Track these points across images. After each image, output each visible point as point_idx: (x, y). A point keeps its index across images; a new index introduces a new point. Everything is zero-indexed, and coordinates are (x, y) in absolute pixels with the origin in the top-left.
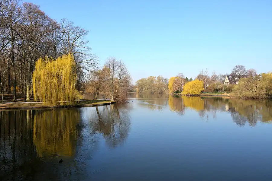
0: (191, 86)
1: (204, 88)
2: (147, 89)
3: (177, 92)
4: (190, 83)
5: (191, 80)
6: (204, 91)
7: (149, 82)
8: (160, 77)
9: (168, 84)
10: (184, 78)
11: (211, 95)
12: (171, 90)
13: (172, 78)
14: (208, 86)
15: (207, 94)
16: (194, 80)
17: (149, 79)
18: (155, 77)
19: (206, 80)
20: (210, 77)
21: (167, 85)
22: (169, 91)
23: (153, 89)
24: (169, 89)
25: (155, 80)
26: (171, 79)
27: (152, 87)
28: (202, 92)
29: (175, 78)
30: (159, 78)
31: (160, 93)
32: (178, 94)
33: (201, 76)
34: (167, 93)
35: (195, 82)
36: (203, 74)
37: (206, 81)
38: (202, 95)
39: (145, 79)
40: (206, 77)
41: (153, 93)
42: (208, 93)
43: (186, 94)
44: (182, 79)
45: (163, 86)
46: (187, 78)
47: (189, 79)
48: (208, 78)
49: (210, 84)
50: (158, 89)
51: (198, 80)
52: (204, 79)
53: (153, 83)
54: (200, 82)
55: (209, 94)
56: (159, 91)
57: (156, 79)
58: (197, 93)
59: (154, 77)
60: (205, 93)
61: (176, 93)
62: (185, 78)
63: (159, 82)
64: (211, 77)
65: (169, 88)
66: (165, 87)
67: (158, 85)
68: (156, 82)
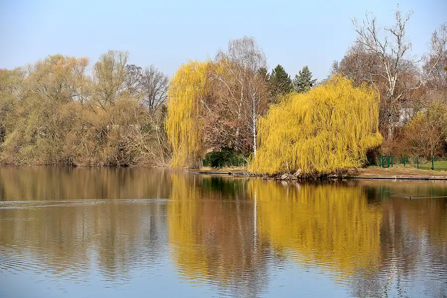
0: (308, 119)
1: (384, 132)
2: (28, 138)
3: (217, 160)
4: (300, 102)
5: (305, 81)
6: (384, 150)
7: (44, 94)
8: (117, 60)
9: (164, 109)
10: (263, 71)
11: (424, 173)
12: (183, 145)
13: (191, 67)
14: (405, 121)
15: (399, 167)
16: (325, 83)
17: (43, 71)
18: (84, 63)
19: (392, 80)
20: (420, 65)
21: (158, 113)
22: (167, 153)
23: (71, 136)
24: (173, 140)
25: (80, 77)
26: (182, 74)
27: (65, 124)
28: (372, 157)
29: (210, 68)
30: (106, 66)
31: (112, 165)
32: (226, 172)
33: (364, 56)
34: (161, 165)
35: (330, 94)
36: (380, 49)
37: (391, 90)
38: (374, 175)
39: (18, 73)
40: (395, 64)
41: (68, 166)
42: (404, 161)
43: (272, 171)
44: (250, 73)
45: (133, 121)
46: (279, 69)
47: (293, 78)
48: (403, 71)
49: (416, 110)
50: (102, 135)
51: (346, 82)
52: (380, 79)
53: (66, 99)
54: (359, 93)
55: (409, 169)
56: (108, 153)
57: (89, 73)
58: (343, 165)
59: (74, 63)
60: (388, 161)
61: (215, 164)
62: (270, 72)
63: (109, 96)
64: (423, 63)
65: (171, 132)
66: (147, 128)
67: (101, 112)
68: (87, 93)
